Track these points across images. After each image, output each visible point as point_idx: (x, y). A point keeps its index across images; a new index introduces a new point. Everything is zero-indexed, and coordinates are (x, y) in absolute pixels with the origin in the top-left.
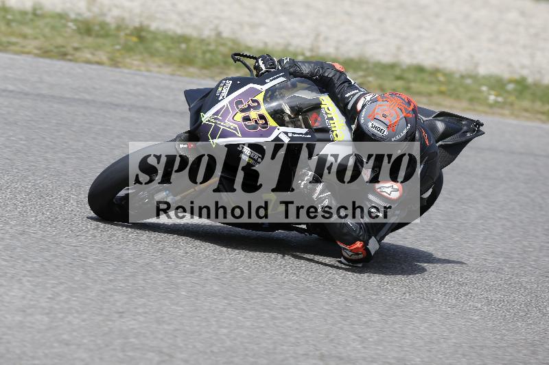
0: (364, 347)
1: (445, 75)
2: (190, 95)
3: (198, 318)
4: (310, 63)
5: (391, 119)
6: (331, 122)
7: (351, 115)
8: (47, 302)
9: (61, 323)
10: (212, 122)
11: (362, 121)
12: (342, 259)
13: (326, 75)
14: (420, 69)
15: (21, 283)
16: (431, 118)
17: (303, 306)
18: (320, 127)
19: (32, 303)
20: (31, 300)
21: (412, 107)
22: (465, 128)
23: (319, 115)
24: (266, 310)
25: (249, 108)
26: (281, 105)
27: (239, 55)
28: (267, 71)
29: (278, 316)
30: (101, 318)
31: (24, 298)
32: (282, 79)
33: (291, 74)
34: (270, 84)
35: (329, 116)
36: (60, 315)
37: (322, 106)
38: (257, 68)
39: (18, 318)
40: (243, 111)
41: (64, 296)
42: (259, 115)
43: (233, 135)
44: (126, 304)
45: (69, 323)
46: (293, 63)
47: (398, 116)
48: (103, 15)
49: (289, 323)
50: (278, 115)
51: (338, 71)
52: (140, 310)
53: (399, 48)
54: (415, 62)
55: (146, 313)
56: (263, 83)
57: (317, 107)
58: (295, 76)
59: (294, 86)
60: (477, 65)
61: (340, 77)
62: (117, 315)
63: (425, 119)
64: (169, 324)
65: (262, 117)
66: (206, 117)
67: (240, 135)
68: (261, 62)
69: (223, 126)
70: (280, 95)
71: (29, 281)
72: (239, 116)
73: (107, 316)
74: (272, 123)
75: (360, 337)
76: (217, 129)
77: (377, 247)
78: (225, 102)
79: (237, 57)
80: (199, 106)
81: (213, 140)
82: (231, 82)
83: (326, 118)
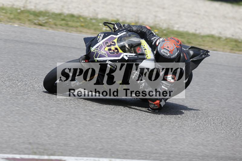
0: (50, 139)
1: (83, 18)
2: (86, 40)
4: (136, 26)
5: (171, 48)
6: (145, 51)
10: (95, 51)
11: (159, 50)
13: (143, 31)
14: (72, 16)
16: (187, 49)
17: (22, 121)
18: (141, 53)
21: (179, 43)
22: (202, 53)
24: (5, 123)
25: (111, 45)
26: (124, 44)
28: (118, 30)
29: (11, 125)
32: (125, 33)
33: (128, 31)
34: (120, 35)
35: (144, 48)
37: (142, 44)
38: (114, 28)
40: (108, 46)
42: (115, 48)
43: (105, 57)
46: (129, 26)
47: (174, 47)
49: (16, 129)
50: (123, 48)
51: (148, 29)
53: (63, 6)
54: (70, 12)
56: (117, 35)
57: (139, 44)
58: (130, 32)
59: (130, 36)
60: (97, 14)
61: (149, 32)
65: (116, 49)
66: (93, 49)
67: (107, 56)
68: (116, 26)
69: (100, 53)
70: (124, 39)
72: (107, 49)
74: (120, 51)
75: (47, 134)
76: (97, 54)
78: (101, 43)
79: (105, 24)
80: (90, 44)
81: (96, 59)
82: (103, 34)
83: (143, 49)
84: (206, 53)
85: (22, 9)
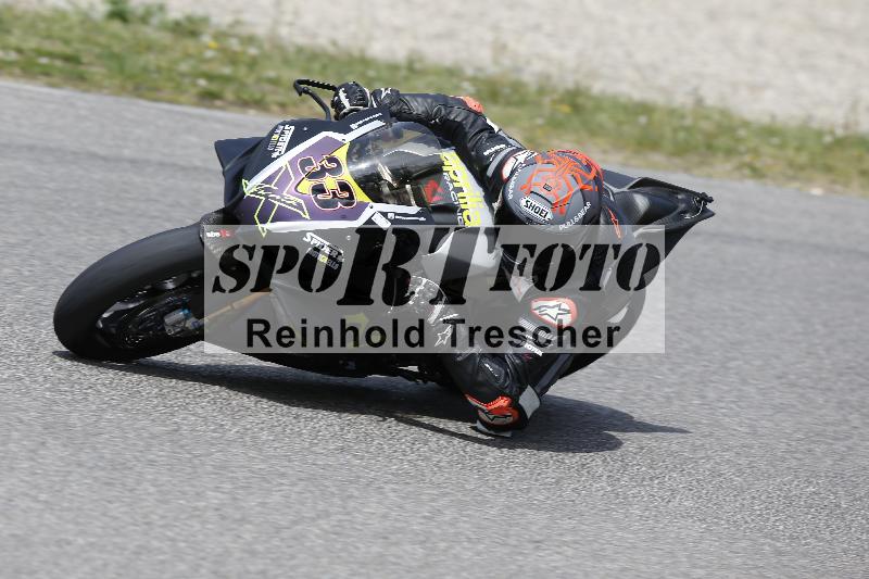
2: (224, 149)
3: (659, 552)
4: (425, 96)
5: (559, 192)
6: (460, 195)
7: (492, 185)
8: (422, 524)
9: (443, 558)
10: (261, 195)
11: (510, 197)
12: (479, 425)
13: (452, 117)
15: (382, 493)
16: (625, 189)
18: (441, 203)
19: (398, 525)
20: (396, 520)
21: (593, 174)
22: (682, 206)
23: (439, 184)
25: (323, 171)
26: (375, 166)
27: (307, 82)
28: (353, 110)
30: (506, 550)
31: (385, 516)
32: (378, 124)
33: (392, 115)
34: (357, 131)
35: (456, 185)
36: (443, 545)
37: (445, 168)
38: (337, 105)
39: (375, 549)
40: (311, 176)
41: (448, 515)
42: (339, 183)
43: (297, 217)
44: (547, 527)
45: (456, 557)
46: (397, 97)
47: (570, 189)
48: (518, 70)
50: (371, 184)
51: (470, 110)
52: (568, 538)
55: (576, 542)
56: (347, 130)
57: (436, 170)
58: (400, 119)
59: (398, 135)
61: (475, 121)
62: (531, 546)
63: (615, 190)
64: (613, 561)
65: (344, 187)
66: (250, 187)
67: (307, 217)
68: (342, 95)
69: (279, 200)
70: (374, 150)
71: (394, 491)
72: (307, 186)
73: (515, 546)
74: (360, 196)
76: (268, 206)
77: (537, 404)
78: (282, 161)
79: (302, 87)
80: (240, 166)
81: (262, 225)
82: (293, 128)
83: (451, 188)
84: (699, 205)
85: (840, 132)
